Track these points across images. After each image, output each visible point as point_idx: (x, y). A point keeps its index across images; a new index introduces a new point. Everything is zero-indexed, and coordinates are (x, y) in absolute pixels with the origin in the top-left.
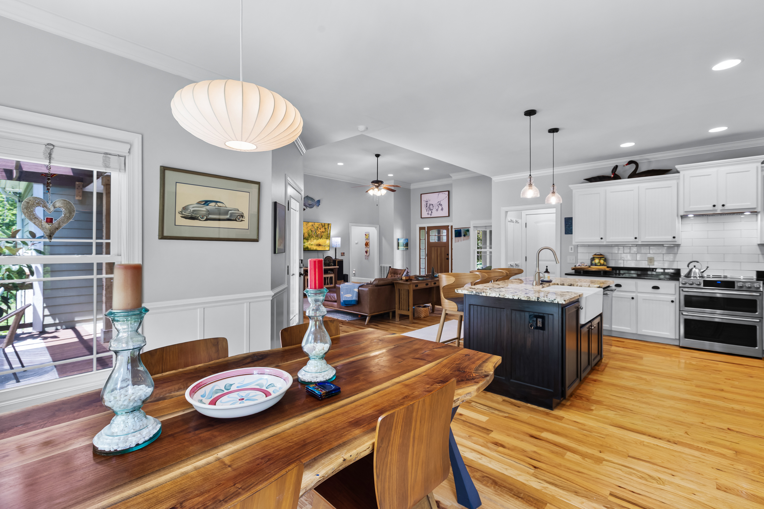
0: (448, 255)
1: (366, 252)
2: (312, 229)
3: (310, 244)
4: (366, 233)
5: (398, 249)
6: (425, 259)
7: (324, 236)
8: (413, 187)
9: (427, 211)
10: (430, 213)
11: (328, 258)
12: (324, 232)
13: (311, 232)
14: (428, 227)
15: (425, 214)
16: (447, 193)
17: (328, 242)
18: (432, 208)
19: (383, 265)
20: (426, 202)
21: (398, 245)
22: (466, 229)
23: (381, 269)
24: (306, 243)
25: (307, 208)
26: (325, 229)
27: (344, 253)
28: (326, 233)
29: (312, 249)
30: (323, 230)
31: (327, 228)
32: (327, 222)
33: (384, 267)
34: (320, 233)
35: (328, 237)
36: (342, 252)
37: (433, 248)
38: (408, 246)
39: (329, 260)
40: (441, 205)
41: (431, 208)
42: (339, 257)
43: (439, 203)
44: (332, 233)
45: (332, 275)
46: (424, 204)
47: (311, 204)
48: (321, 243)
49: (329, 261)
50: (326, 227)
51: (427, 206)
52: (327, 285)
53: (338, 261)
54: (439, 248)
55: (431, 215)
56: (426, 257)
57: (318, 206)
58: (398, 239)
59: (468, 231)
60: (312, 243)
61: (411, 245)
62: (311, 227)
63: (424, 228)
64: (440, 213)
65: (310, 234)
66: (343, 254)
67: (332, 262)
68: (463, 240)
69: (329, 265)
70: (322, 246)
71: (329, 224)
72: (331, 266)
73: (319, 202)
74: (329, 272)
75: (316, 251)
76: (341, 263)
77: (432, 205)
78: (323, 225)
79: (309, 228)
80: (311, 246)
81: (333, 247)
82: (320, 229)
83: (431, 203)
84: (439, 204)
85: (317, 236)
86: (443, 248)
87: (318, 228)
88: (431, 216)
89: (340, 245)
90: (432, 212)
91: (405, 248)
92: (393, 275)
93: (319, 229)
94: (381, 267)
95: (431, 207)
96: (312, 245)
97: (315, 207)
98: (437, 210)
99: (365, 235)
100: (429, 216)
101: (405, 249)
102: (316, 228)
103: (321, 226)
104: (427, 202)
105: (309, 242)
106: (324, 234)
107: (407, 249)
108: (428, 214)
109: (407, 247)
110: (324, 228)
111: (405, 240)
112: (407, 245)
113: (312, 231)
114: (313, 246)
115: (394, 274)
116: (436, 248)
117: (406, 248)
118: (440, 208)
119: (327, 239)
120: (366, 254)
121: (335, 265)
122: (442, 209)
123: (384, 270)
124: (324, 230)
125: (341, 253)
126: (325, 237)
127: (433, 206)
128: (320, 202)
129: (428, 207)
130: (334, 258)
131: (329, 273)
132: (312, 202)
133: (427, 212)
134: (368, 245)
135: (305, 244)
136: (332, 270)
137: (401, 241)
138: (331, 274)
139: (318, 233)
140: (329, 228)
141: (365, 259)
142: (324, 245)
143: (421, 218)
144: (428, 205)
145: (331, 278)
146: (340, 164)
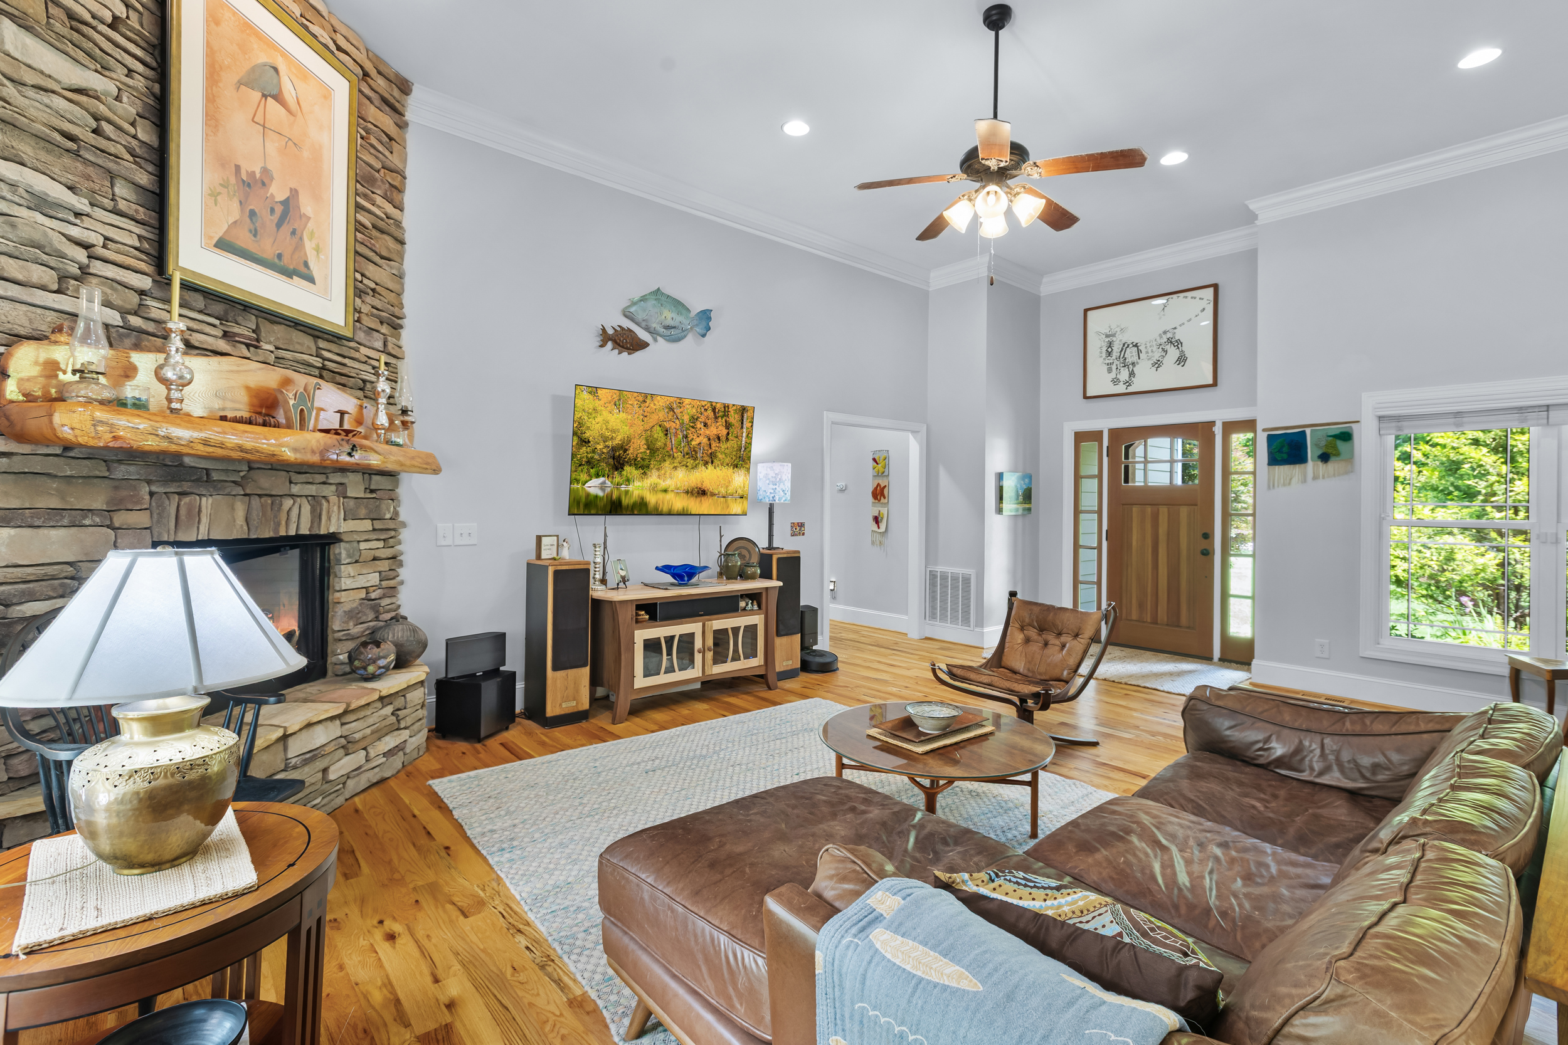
0: (1208, 536)
1: (877, 520)
2: (667, 425)
3: (654, 489)
4: (875, 452)
5: (1000, 511)
6: (1099, 548)
7: (719, 455)
8: (1048, 287)
9: (1110, 371)
10: (1124, 375)
11: (741, 544)
12: (723, 439)
13: (661, 435)
14: (1115, 434)
15: (1100, 382)
16: (1211, 290)
17: (738, 479)
18: (1135, 359)
19: (939, 569)
20: (1107, 336)
21: (1000, 498)
22: (1334, 431)
23: (933, 584)
24: (637, 484)
25: (655, 340)
26: (728, 426)
27: (801, 525)
28: (732, 443)
29: (665, 509)
30: (714, 430)
31: (738, 424)
32: (735, 399)
33: (944, 577)
34: (705, 441)
35: (741, 459)
36: (796, 521)
37: (1135, 510)
38: (1030, 503)
39: (744, 552)
40: (1178, 344)
41: (1129, 360)
42: (785, 543)
43: (1169, 335)
44: (759, 447)
45: (757, 619)
46: (1096, 345)
47: (672, 323)
48: (707, 485)
49: (741, 556)
50: (734, 418)
51: (1109, 354)
52: (733, 660)
53: (779, 560)
54: (1163, 511)
55: (1128, 383)
56: (1105, 544)
57: (704, 336)
58: (1000, 476)
59: (1346, 436)
60: (663, 484)
61: (1040, 496)
62: (662, 415)
63: (1096, 436)
64: (1171, 375)
65: (659, 444)
66: (798, 529)
67: (755, 559)
68: (1315, 478)
69: (743, 576)
70: (713, 495)
71: (743, 410)
72: (752, 577)
73: (705, 316)
74: (742, 604)
75: (684, 513)
76: (791, 566)
77: (1136, 346)
78: (720, 412)
79: (653, 420)
80: (661, 496)
81: (760, 502)
82: (705, 425)
83: (1129, 338)
84: (1170, 341)
85: (692, 454)
86: (1184, 511)
87: (694, 419)
88: (1130, 390)
89: (789, 494)
90: (1132, 374)
91: (1020, 507)
92: (1032, 633)
93: (699, 425)
94: (933, 575)
95: (1131, 355)
96: (665, 491)
97: (690, 339)
98: (1158, 364)
99: (874, 460)
100: (1121, 388)
101: (1020, 512)
102: (686, 418)
103: (710, 413)
104: (1114, 335)
105: (653, 478)
106: (723, 446)
107: (1029, 509)
108: (1116, 381)
109: (1027, 506)
110: (721, 422)
111: (1023, 478)
112: (1027, 496)
113: (666, 432)
114: (670, 496)
115: (1041, 630)
116: (1149, 509)
117: (1024, 509)
118: (1174, 353)
119: (736, 466)
120: (875, 527)
121: (766, 575)
122: (1182, 360)
123: (944, 586)
124: (725, 432)
125: (793, 525)
126: (728, 460)
127: (1139, 351)
128: (709, 319)
129: (1115, 354)
130: (763, 543)
131: (744, 609)
132: (679, 318)
133: (1113, 375)
134: (882, 494)
135: (631, 488)
136: (754, 596)
137: (1011, 484)
138: (752, 612)
139: (698, 440)
140: (747, 424)
141: (873, 543)
142: (723, 491)
143: (1085, 397)
144: (1116, 348)
145: (751, 630)
146: (797, 128)
